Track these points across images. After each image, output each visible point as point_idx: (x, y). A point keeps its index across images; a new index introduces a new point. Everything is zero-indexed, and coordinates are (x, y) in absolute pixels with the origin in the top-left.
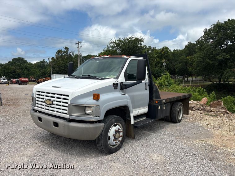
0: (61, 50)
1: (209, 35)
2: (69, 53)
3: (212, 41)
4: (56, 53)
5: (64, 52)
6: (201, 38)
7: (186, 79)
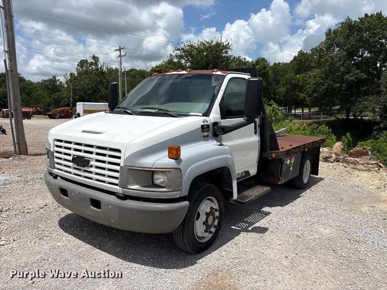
0: (87, 60)
1: (335, 39)
2: (100, 66)
3: (338, 49)
4: (78, 65)
5: (92, 64)
6: (321, 44)
7: (293, 112)
